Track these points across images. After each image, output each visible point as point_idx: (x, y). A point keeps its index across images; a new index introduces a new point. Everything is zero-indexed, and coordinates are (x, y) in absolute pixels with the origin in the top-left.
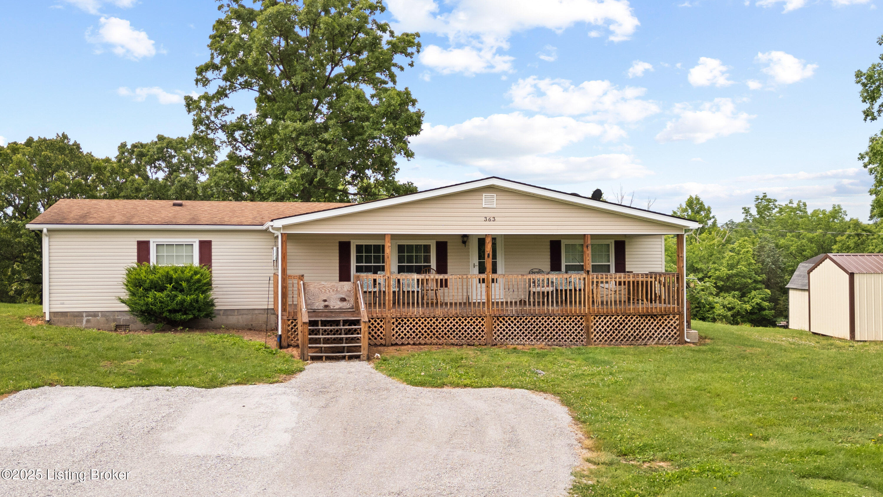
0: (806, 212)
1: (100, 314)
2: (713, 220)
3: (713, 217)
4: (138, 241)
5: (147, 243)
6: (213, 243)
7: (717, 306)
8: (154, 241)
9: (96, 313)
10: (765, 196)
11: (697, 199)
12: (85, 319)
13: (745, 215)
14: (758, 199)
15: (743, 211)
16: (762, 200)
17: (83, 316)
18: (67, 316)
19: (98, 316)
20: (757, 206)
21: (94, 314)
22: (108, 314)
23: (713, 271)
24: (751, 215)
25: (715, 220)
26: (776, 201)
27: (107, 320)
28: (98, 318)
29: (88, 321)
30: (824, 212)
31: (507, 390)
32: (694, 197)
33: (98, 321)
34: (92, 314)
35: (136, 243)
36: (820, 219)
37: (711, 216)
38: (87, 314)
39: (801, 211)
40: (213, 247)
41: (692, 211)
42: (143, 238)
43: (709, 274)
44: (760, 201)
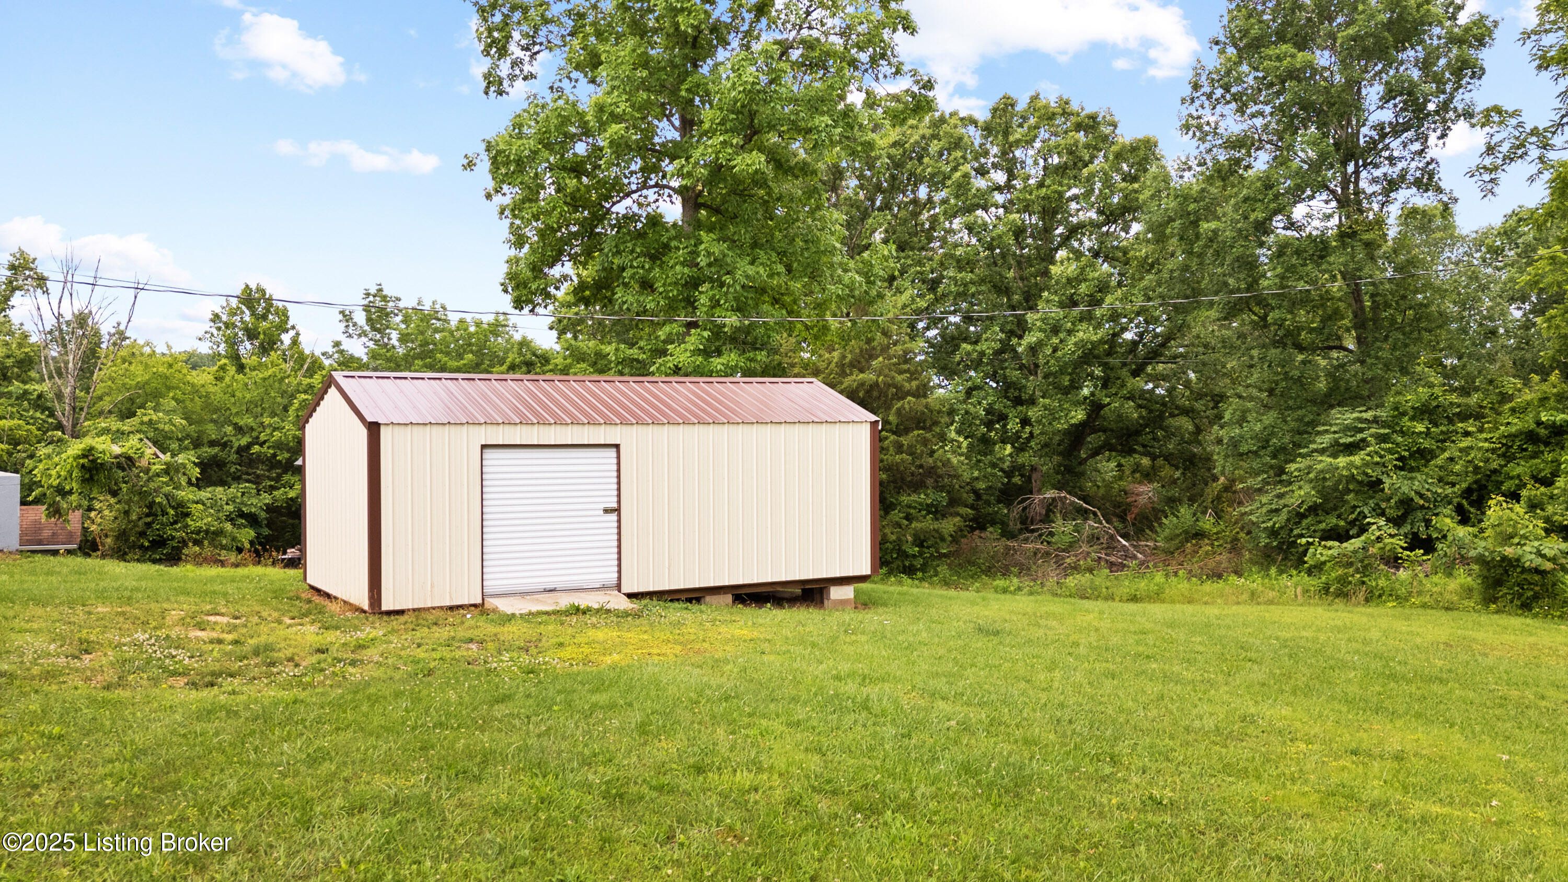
0: (447, 321)
2: (292, 333)
3: (293, 327)
7: (196, 509)
10: (380, 290)
11: (261, 291)
13: (345, 324)
14: (368, 295)
15: (341, 317)
16: (374, 296)
20: (367, 308)
23: (268, 431)
24: (355, 325)
25: (298, 334)
26: (399, 300)
30: (478, 324)
32: (253, 286)
36: (471, 335)
37: (290, 323)
39: (439, 320)
41: (253, 314)
43: (263, 437)
44: (371, 298)
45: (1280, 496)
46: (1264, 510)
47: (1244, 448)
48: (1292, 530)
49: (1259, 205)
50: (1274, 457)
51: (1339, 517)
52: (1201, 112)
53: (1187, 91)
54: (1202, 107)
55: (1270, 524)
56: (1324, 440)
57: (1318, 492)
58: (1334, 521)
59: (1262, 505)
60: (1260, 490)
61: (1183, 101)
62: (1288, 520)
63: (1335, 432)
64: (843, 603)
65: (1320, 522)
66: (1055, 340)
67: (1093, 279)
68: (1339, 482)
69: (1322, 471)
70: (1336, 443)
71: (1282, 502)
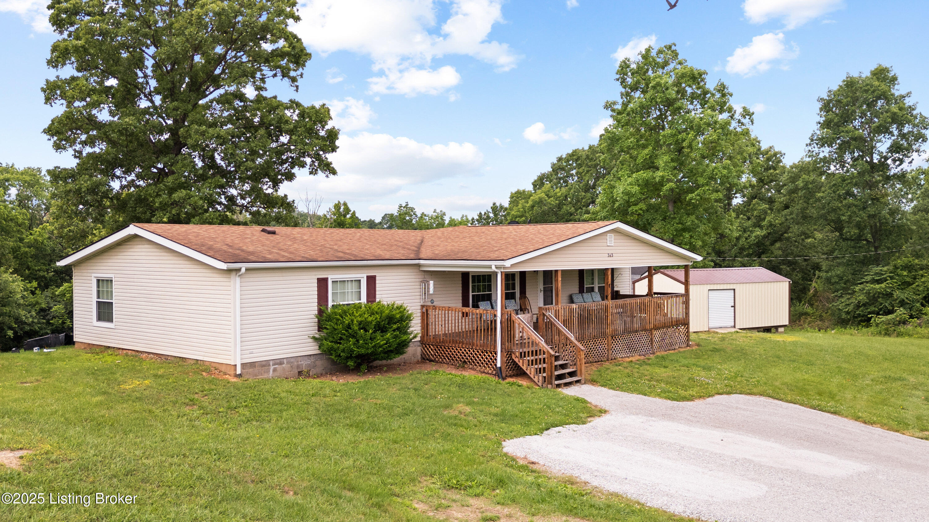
1: (285, 361)
4: (318, 279)
5: (326, 280)
6: (377, 278)
8: (332, 277)
9: (282, 360)
11: (345, 204)
12: (272, 368)
17: (269, 365)
18: (255, 366)
19: (284, 363)
21: (280, 362)
22: (292, 360)
27: (291, 367)
28: (284, 365)
29: (275, 370)
31: (725, 396)
32: (342, 202)
33: (284, 369)
34: (278, 361)
35: (316, 280)
38: (273, 361)
40: (377, 282)
42: (322, 275)
45: (848, 299)
46: (844, 304)
47: (833, 280)
48: (855, 312)
49: (840, 187)
50: (845, 284)
51: (875, 307)
52: (813, 149)
53: (809, 141)
54: (814, 147)
55: (847, 310)
56: (869, 278)
57: (867, 298)
58: (874, 308)
59: (842, 303)
60: (840, 297)
61: (807, 145)
62: (854, 308)
63: (872, 275)
64: (781, 332)
65: (867, 309)
66: (746, 235)
67: (760, 210)
68: (875, 294)
69: (868, 290)
70: (873, 279)
71: (850, 301)
